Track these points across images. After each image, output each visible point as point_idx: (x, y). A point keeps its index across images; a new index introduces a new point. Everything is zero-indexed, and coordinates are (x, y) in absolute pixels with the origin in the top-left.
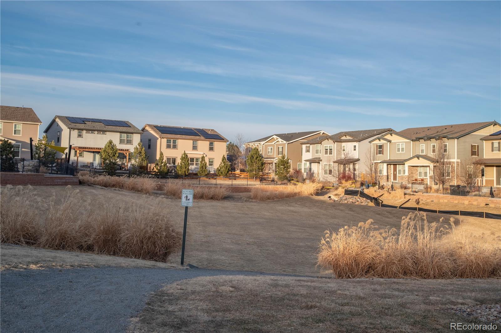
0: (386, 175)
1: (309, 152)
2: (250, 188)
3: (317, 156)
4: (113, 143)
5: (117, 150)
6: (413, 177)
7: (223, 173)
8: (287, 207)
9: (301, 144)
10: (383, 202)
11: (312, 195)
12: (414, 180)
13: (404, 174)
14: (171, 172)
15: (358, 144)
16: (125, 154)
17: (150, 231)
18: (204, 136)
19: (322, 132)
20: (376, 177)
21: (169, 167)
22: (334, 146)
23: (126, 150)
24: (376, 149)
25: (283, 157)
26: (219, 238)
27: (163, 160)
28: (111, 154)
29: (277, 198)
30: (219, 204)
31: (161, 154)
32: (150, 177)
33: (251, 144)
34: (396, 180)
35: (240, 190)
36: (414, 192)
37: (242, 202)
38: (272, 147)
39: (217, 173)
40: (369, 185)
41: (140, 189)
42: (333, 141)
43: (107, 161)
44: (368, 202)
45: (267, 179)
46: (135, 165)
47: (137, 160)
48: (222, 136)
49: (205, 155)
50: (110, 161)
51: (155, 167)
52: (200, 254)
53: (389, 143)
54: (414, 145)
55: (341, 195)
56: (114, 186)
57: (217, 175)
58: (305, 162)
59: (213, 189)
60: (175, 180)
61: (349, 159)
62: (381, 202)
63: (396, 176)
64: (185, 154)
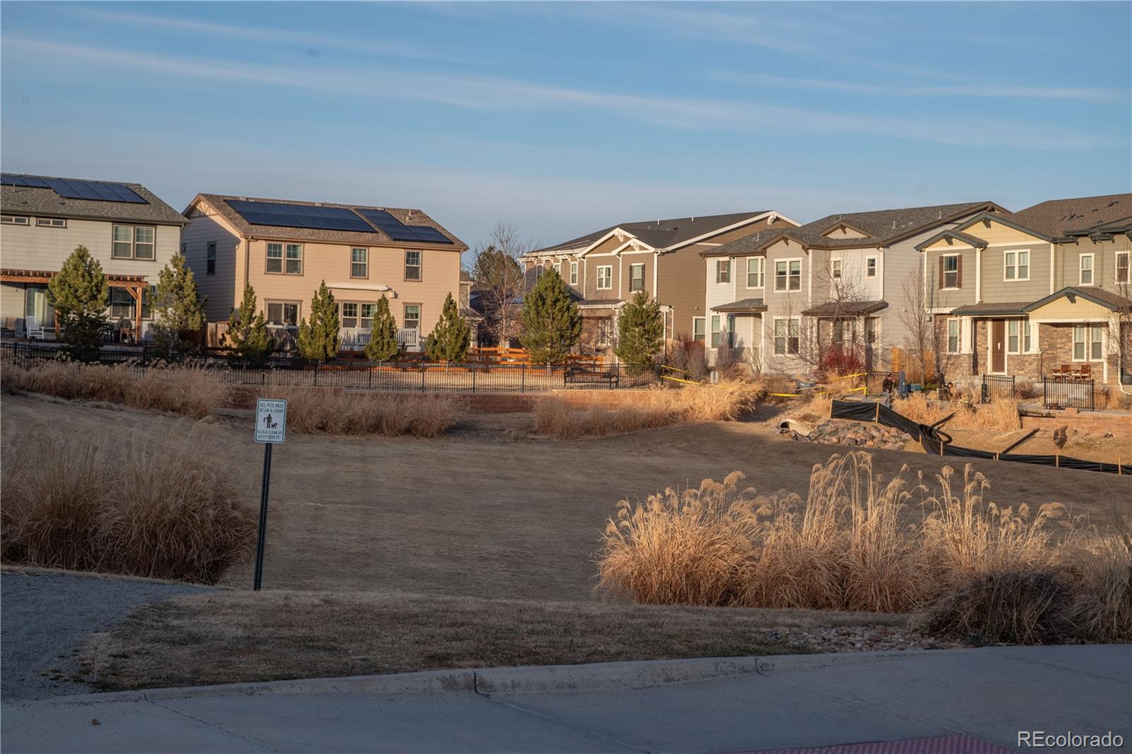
0: (969, 355)
1: (729, 282)
2: (531, 397)
3: (751, 292)
4: (88, 256)
5: (103, 279)
6: (1055, 359)
7: (448, 353)
8: (644, 456)
9: (701, 254)
10: (950, 440)
11: (727, 419)
12: (1059, 368)
13: (1026, 351)
14: (280, 350)
15: (882, 254)
16: (132, 293)
17: (173, 505)
18: (388, 233)
19: (772, 215)
20: (938, 361)
21: (274, 331)
22: (805, 262)
23: (132, 280)
24: (937, 270)
25: (641, 300)
26: (402, 544)
27: (253, 311)
28: (85, 293)
29: (615, 428)
30: (429, 449)
31: (249, 292)
32: (210, 366)
33: (545, 257)
34: (1003, 370)
35: (498, 405)
36: (1051, 408)
37: (505, 442)
38: (611, 266)
39: (428, 353)
40: (912, 385)
41: (177, 404)
42: (801, 246)
43: (72, 316)
44: (905, 441)
45: (590, 369)
46: (164, 328)
47: (170, 309)
48: (447, 232)
49: (390, 295)
50: (81, 315)
51: (229, 333)
52: (334, 584)
53: (978, 250)
54: (1060, 255)
55: (819, 417)
56: (93, 394)
57: (428, 360)
58: (715, 314)
59: (411, 404)
60: (293, 373)
61: (852, 304)
62: (944, 439)
63: (1004, 356)
64: (324, 290)
